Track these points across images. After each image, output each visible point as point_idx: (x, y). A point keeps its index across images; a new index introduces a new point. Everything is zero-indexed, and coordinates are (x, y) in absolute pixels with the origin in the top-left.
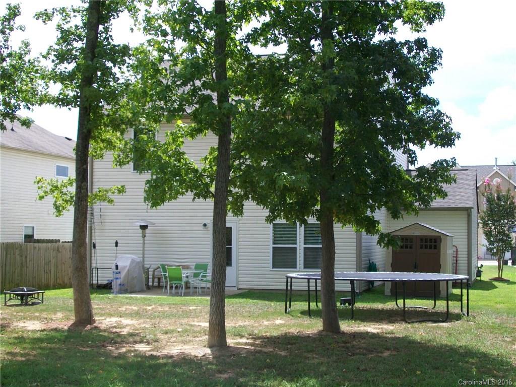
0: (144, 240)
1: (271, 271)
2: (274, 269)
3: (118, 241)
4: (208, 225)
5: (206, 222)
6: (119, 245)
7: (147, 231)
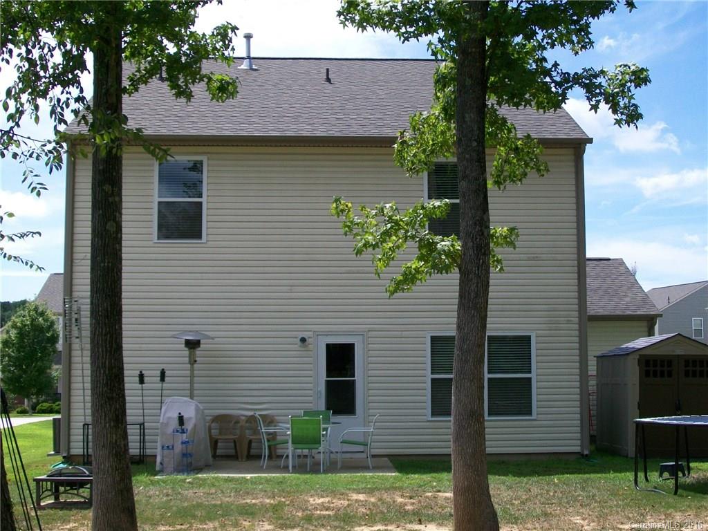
0: (192, 370)
1: (428, 421)
2: (433, 419)
3: (143, 372)
4: (309, 341)
5: (305, 335)
6: (146, 379)
7: (198, 352)
